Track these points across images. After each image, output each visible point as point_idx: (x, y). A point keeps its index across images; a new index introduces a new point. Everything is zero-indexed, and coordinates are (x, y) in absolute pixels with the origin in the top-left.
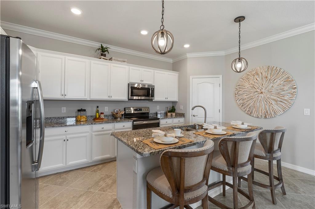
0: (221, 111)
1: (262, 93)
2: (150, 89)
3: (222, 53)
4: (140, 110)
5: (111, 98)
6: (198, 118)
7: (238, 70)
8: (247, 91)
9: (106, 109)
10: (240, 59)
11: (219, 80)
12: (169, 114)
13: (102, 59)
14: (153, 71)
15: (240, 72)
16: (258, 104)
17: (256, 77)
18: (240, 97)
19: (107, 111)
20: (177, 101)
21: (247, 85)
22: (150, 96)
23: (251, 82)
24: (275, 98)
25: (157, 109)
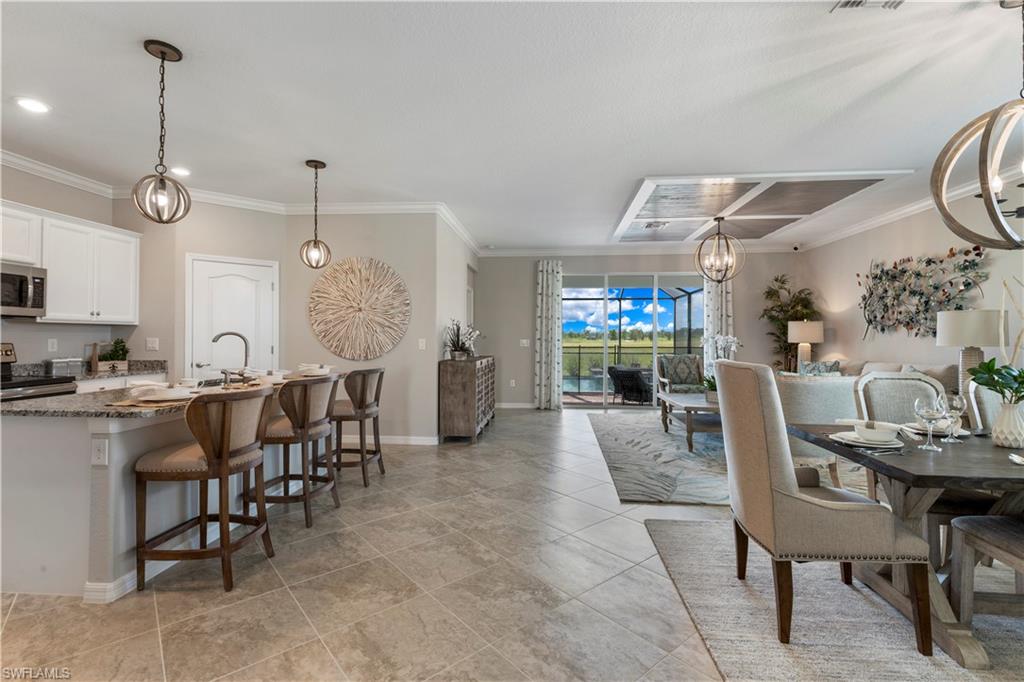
0: (276, 350)
1: (360, 310)
2: (30, 280)
3: (280, 209)
6: (213, 370)
7: (314, 265)
8: (333, 304)
10: (316, 243)
11: (272, 273)
12: (103, 366)
14: (40, 217)
15: (316, 267)
16: (354, 332)
17: (351, 276)
18: (320, 318)
20: (136, 323)
21: (334, 293)
22: (30, 302)
23: (341, 286)
24: (381, 320)
25: (50, 350)
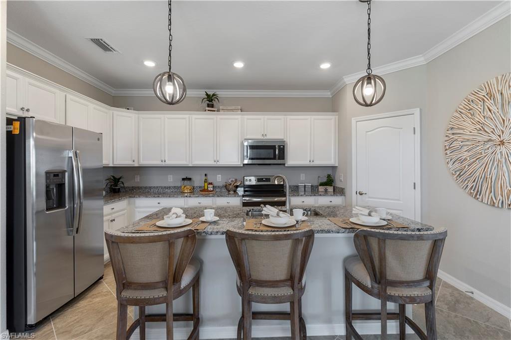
0: (418, 186)
1: (502, 143)
2: (277, 147)
4: (268, 180)
5: (218, 163)
6: (369, 198)
8: (468, 140)
9: (219, 177)
12: (321, 189)
13: (207, 112)
14: (285, 117)
17: (489, 103)
18: (455, 156)
19: (220, 180)
20: (337, 165)
21: (469, 126)
22: (277, 157)
25: (301, 179)
